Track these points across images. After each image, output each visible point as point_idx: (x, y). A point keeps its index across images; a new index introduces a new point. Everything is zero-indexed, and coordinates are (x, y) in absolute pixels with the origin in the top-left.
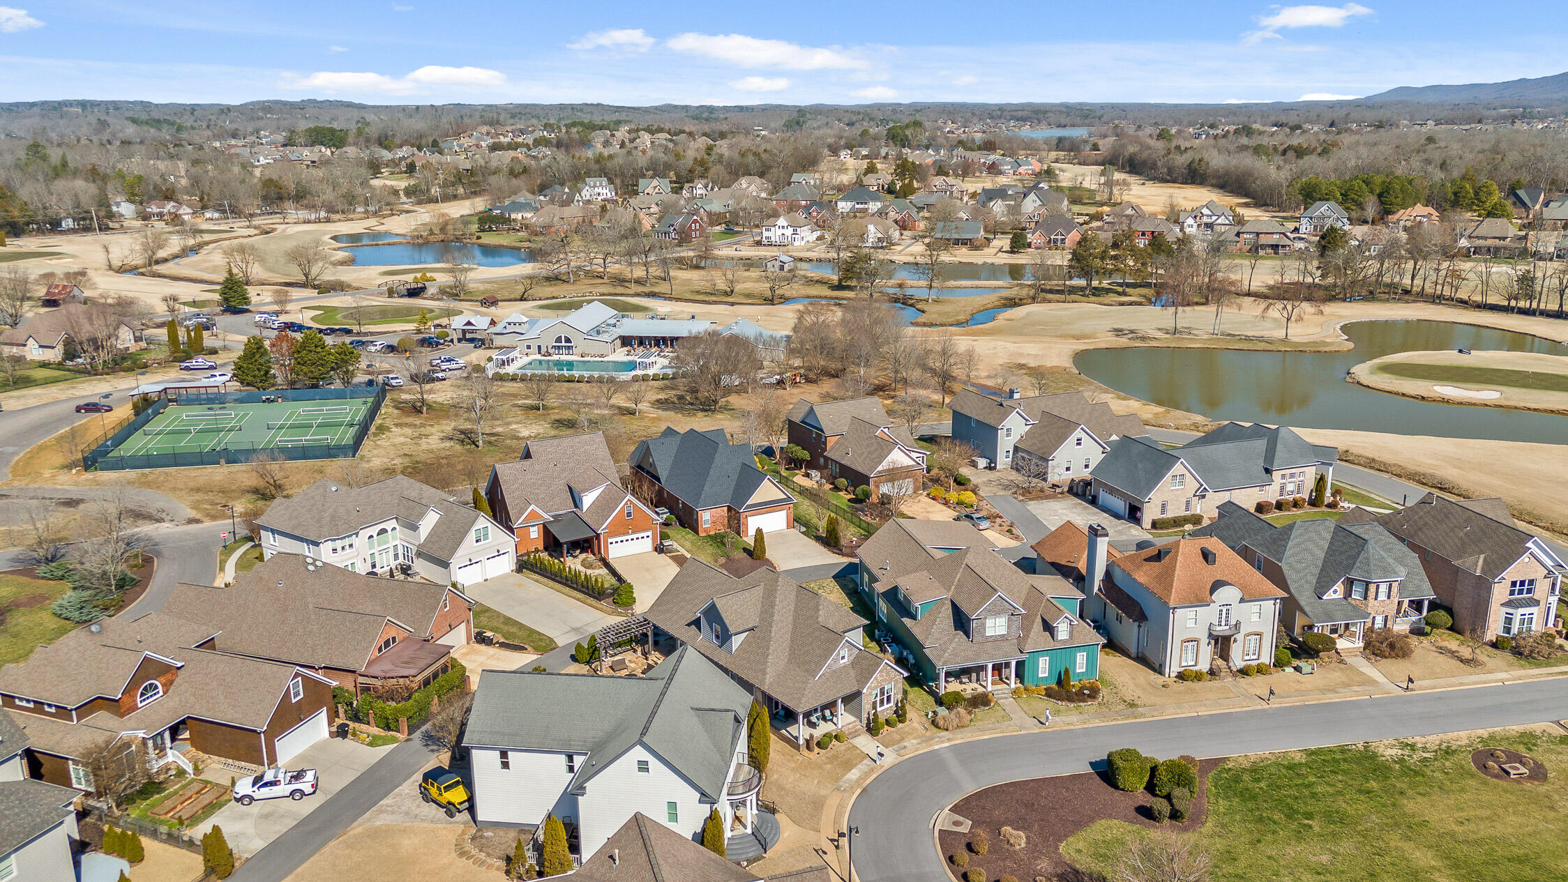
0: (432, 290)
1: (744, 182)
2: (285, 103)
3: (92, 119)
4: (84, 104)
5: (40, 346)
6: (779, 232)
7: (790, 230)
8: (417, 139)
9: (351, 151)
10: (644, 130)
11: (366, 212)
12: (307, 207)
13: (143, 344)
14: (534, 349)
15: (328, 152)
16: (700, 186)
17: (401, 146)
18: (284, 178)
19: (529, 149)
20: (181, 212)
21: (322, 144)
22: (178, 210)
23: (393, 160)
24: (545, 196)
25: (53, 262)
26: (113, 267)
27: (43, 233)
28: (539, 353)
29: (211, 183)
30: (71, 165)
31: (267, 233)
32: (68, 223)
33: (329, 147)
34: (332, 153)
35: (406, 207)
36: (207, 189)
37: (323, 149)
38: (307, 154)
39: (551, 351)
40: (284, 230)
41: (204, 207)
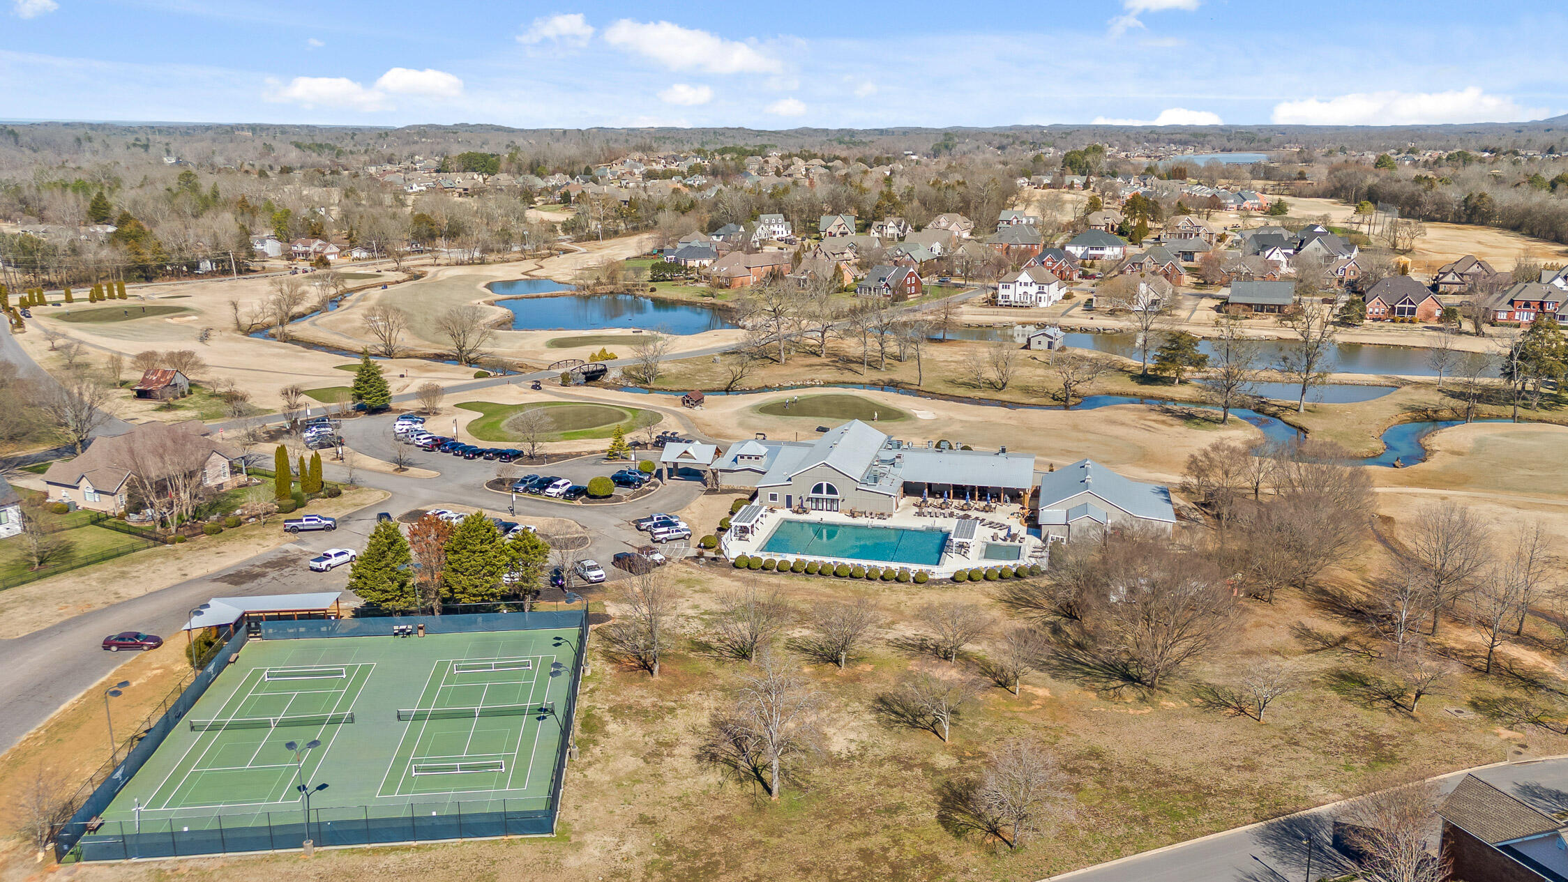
0: (614, 374)
1: (943, 220)
2: (438, 127)
3: (258, 143)
4: (254, 128)
5: (96, 491)
6: (1020, 290)
7: (1035, 288)
8: (569, 165)
9: (504, 179)
10: (797, 155)
11: (523, 251)
12: (461, 246)
13: (242, 478)
14: (781, 500)
15: (481, 179)
16: (891, 224)
17: (553, 174)
18: (437, 213)
19: (685, 178)
20: (328, 250)
21: (474, 170)
22: (324, 250)
23: (546, 189)
24: (718, 236)
25: (175, 321)
26: (242, 327)
27: (178, 277)
28: (789, 505)
29: (361, 217)
30: (222, 196)
31: (417, 277)
32: (206, 266)
33: (481, 173)
34: (484, 179)
35: (565, 245)
36: (356, 224)
37: (476, 176)
38: (460, 180)
39: (807, 505)
40: (435, 275)
41: (353, 245)
